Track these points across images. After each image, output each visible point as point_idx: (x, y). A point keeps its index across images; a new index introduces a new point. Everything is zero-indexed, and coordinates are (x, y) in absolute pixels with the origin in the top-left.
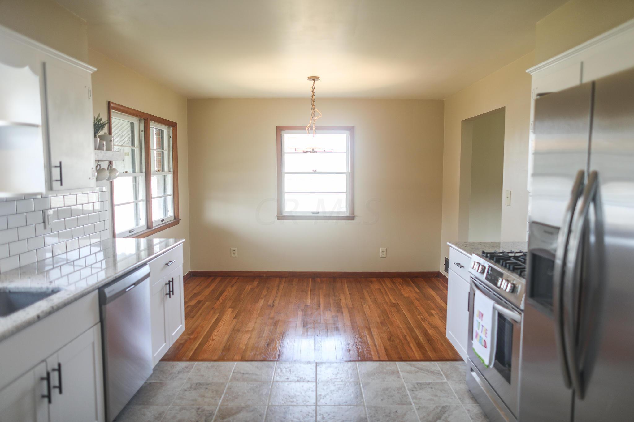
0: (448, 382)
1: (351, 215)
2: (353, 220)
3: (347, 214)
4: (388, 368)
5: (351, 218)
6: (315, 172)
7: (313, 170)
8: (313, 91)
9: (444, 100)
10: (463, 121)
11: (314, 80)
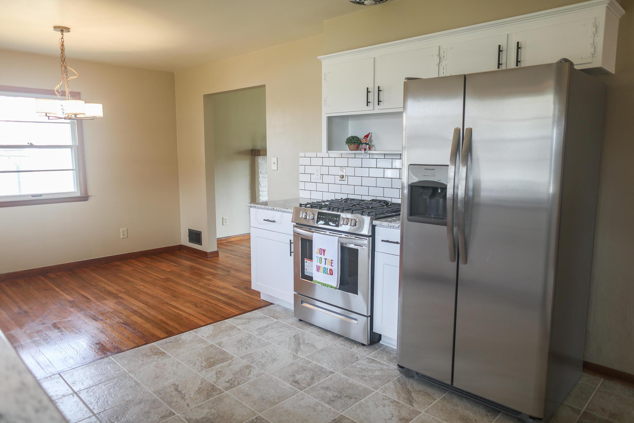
0: (279, 320)
1: (83, 195)
2: (87, 200)
3: (79, 195)
4: (223, 326)
5: (84, 198)
6: (31, 146)
7: (28, 143)
8: (63, 45)
9: (174, 73)
10: (204, 95)
11: (62, 31)
